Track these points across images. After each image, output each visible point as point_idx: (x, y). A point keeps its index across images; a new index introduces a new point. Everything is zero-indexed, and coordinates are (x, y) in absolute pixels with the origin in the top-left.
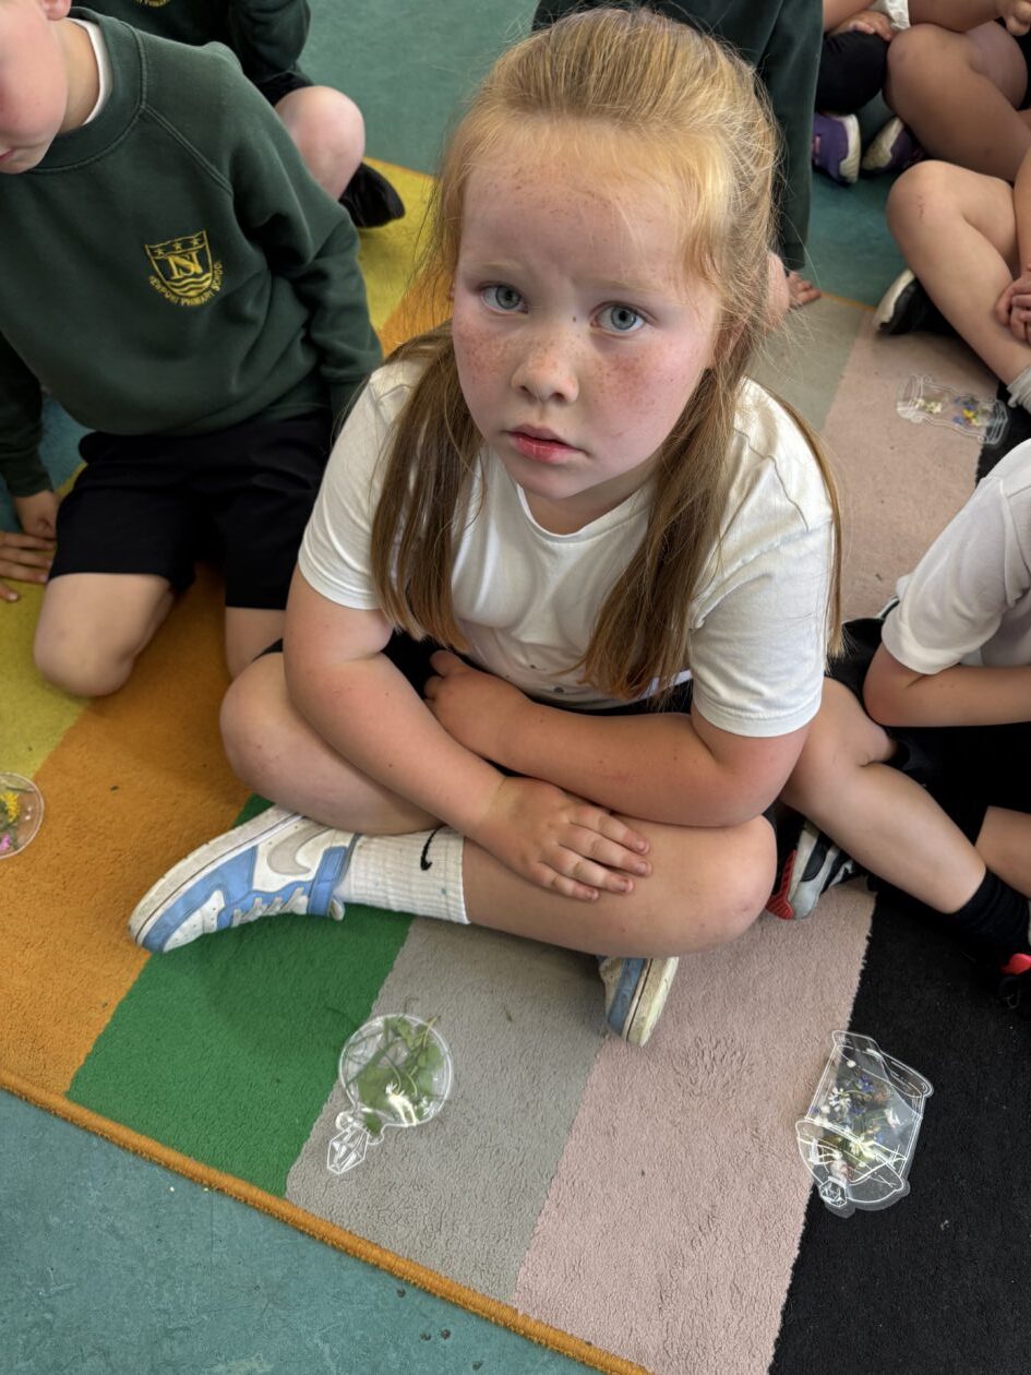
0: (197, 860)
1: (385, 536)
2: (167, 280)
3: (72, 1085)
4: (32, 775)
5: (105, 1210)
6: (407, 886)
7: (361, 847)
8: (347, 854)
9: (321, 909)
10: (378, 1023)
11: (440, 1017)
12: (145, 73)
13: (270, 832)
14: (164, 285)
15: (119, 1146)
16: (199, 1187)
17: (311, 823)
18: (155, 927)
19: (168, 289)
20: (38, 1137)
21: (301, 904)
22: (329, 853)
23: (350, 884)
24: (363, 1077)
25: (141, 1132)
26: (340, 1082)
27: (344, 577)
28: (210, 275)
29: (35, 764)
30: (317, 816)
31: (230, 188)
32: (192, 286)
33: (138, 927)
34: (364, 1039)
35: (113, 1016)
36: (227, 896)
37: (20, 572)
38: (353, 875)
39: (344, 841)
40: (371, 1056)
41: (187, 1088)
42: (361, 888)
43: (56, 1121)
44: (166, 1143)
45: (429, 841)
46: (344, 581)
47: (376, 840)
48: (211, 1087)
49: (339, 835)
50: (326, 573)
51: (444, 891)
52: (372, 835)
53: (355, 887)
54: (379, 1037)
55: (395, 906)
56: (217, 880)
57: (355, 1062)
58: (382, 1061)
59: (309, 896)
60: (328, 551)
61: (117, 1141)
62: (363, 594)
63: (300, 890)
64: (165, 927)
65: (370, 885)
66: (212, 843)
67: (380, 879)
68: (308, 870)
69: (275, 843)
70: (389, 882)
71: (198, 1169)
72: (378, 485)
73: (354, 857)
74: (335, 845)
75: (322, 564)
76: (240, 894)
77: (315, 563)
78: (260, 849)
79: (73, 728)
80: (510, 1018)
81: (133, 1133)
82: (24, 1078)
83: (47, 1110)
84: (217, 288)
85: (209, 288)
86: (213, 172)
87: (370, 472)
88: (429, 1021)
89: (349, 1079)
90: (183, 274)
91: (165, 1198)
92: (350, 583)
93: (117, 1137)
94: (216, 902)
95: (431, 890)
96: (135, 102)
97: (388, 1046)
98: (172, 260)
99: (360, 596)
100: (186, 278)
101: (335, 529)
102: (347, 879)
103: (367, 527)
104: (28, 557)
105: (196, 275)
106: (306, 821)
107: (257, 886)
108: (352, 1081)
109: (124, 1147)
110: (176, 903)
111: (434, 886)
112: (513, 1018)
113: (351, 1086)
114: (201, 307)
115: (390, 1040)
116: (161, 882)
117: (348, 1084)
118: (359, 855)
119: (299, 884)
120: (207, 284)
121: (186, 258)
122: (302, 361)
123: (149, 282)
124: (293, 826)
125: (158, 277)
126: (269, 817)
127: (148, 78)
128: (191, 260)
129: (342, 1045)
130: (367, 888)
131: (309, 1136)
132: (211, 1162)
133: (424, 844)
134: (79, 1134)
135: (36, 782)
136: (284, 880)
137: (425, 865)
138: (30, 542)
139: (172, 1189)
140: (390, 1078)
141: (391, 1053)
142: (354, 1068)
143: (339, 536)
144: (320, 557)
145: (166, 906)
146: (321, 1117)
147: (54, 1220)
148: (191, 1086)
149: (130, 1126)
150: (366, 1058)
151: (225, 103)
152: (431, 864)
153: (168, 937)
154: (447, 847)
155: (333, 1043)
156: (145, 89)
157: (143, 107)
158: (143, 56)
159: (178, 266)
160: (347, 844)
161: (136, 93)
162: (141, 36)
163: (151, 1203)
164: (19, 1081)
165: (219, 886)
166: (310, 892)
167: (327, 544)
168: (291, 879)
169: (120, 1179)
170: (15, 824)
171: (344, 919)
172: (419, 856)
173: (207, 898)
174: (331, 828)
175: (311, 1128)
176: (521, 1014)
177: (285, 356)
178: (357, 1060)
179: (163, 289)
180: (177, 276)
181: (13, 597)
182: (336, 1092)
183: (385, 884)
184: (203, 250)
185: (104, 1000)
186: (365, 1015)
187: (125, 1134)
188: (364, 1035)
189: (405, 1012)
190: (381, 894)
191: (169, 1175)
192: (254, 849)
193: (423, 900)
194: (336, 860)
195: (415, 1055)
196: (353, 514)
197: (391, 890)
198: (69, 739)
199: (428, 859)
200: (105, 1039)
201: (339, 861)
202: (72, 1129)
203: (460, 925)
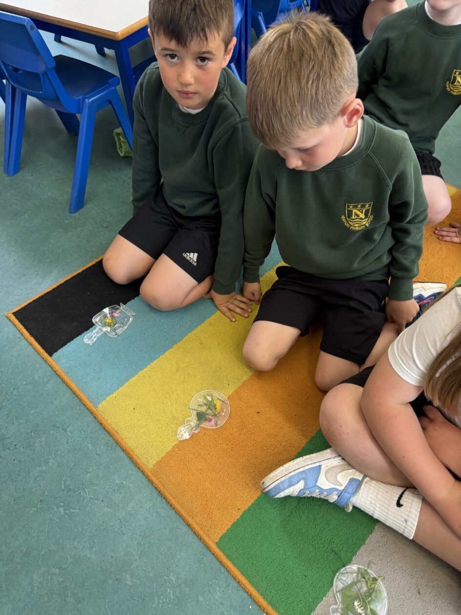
0: (297, 464)
1: (443, 359)
2: (349, 218)
3: (219, 540)
4: (228, 396)
5: (221, 603)
6: (386, 511)
7: (366, 482)
8: (360, 484)
9: (342, 503)
10: (354, 567)
11: (384, 577)
12: (374, 139)
13: (327, 460)
14: (346, 219)
15: (232, 576)
16: (262, 612)
17: (345, 463)
18: (275, 487)
19: (347, 221)
20: (201, 557)
21: (333, 498)
22: (352, 480)
23: (358, 498)
24: (344, 591)
25: (242, 573)
26: (333, 589)
27: (412, 370)
28: (367, 219)
29: (229, 392)
30: (349, 461)
31: (391, 188)
32: (358, 222)
33: (267, 485)
34: (347, 573)
35: (241, 516)
36: (306, 484)
37: (238, 310)
38: (361, 495)
39: (359, 477)
40: (349, 582)
41: (266, 562)
42: (363, 502)
43: (209, 553)
44: (252, 584)
45: (403, 493)
46: (411, 371)
47: (374, 482)
48: (276, 566)
49: (357, 473)
50: (403, 366)
51: (406, 521)
52: (372, 479)
53: (360, 500)
54: (355, 575)
55: (376, 516)
56: (303, 475)
57: (342, 583)
58: (354, 587)
59: (338, 497)
60: (409, 357)
61: (232, 574)
62: (416, 378)
63: (336, 492)
64: (278, 489)
65: (368, 503)
66: (305, 457)
67: (373, 502)
68: (341, 485)
69: (329, 467)
70: (378, 505)
71: (264, 603)
72: (449, 339)
73: (363, 486)
74: (355, 477)
75: (403, 361)
76: (311, 485)
77: (399, 359)
78: (323, 467)
79: (246, 381)
80: (419, 593)
81: (239, 573)
82: (201, 529)
83: (208, 547)
84: (367, 225)
85: (365, 224)
86: (388, 181)
87: (447, 332)
88: (379, 577)
89: (338, 590)
90: (356, 217)
91: (247, 610)
92: (414, 373)
93: (232, 572)
94: (301, 485)
95: (399, 518)
96: (366, 150)
97: (358, 581)
98: (354, 211)
99: (415, 379)
100: (357, 219)
101: (416, 348)
102: (358, 494)
103: (435, 354)
104: (242, 305)
105: (361, 219)
106: (343, 461)
107: (318, 484)
108: (339, 591)
109: (235, 578)
110: (286, 480)
111: (401, 516)
112: (421, 593)
113: (338, 593)
114: (358, 231)
115: (359, 578)
116: (281, 468)
117: (337, 592)
118: (365, 485)
119: (336, 490)
120: (364, 223)
121: (360, 211)
122: (386, 260)
123: (341, 217)
124: (337, 461)
125: (345, 216)
126: (328, 453)
127: (375, 141)
128: (362, 213)
129: (337, 572)
130: (365, 503)
131: (315, 610)
132: (270, 603)
133: (400, 493)
134: (217, 564)
135: (229, 399)
136: (330, 485)
137: (399, 505)
138: (244, 299)
139: (250, 607)
140: (357, 598)
141: (359, 585)
142: (341, 586)
143: (418, 352)
144: (402, 357)
145: (281, 480)
146: (322, 603)
147: (201, 599)
148: (268, 562)
149: (239, 569)
150: (347, 583)
151: (403, 156)
152: (402, 505)
153: (278, 493)
154: (412, 500)
155: (333, 569)
156: (372, 145)
157: (369, 152)
158: (376, 133)
159: (355, 214)
160: (360, 479)
161: (368, 147)
162: (378, 125)
163: (241, 609)
164: (199, 528)
165: (304, 479)
166: (340, 495)
167: (409, 354)
168: (333, 486)
169: (230, 592)
170: (218, 415)
171: (350, 513)
172: (396, 499)
173: (298, 482)
174: (354, 468)
175: (317, 606)
176: (425, 593)
177: (379, 258)
178: (342, 581)
179: (345, 221)
180: (353, 217)
181: (234, 320)
182: (330, 594)
183: (375, 505)
184: (369, 209)
185: (239, 507)
186: (349, 561)
187: (236, 572)
188: (348, 571)
189: (368, 567)
190: (371, 508)
191: (250, 600)
192: (320, 466)
193: (393, 520)
194: (355, 484)
195: (370, 591)
196: (430, 347)
197: (377, 509)
198: (243, 385)
199: (401, 502)
200: (235, 525)
201: (356, 485)
202: (215, 560)
203: (407, 539)
